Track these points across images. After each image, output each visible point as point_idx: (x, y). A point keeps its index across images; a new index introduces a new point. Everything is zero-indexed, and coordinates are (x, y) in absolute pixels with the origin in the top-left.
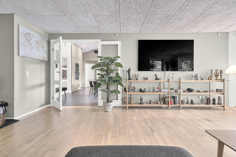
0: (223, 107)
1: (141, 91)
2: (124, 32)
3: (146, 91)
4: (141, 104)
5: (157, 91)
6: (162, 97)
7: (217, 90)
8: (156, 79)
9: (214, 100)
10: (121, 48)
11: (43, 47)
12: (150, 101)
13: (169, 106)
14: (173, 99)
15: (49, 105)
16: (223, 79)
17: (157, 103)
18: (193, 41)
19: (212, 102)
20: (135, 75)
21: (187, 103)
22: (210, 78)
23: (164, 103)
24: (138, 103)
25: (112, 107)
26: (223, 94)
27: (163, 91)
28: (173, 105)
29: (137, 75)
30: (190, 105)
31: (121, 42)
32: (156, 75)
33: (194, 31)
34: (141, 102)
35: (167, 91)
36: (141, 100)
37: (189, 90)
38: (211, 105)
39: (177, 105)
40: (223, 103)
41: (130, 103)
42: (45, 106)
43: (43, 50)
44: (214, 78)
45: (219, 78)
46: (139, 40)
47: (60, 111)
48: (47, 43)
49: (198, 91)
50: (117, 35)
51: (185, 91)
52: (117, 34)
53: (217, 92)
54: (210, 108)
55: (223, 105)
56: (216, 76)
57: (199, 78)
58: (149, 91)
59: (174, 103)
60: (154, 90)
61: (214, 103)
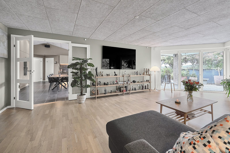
0: (150, 90)
1: (105, 84)
2: (92, 39)
3: (109, 84)
4: (105, 94)
5: (116, 84)
6: (118, 87)
7: (147, 80)
8: (115, 75)
9: (145, 86)
10: (90, 50)
11: (4, 43)
12: (111, 91)
13: (123, 93)
14: (125, 88)
15: (8, 107)
16: (149, 74)
17: (116, 92)
18: (135, 50)
19: (144, 88)
20: (100, 72)
21: (133, 90)
22: (144, 74)
23: (120, 91)
24: (103, 94)
25: (85, 99)
26: (150, 83)
27: (120, 83)
28: (126, 92)
29: (102, 72)
30: (134, 91)
31: (90, 46)
32: (115, 72)
33: (136, 44)
34: (105, 93)
35: (122, 83)
36: (105, 91)
37: (134, 82)
38: (144, 90)
39: (127, 92)
40: (149, 88)
41: (98, 94)
42: (5, 109)
43: (4, 45)
44: (145, 74)
45: (148, 74)
46: (103, 46)
47: (31, 111)
48: (7, 38)
49: (138, 82)
50: (85, 40)
51: (131, 83)
52: (86, 38)
53: (147, 81)
54: (143, 92)
55: (149, 89)
56: (146, 72)
57: (139, 74)
58: (111, 84)
59: (126, 91)
60: (114, 83)
61: (145, 89)
